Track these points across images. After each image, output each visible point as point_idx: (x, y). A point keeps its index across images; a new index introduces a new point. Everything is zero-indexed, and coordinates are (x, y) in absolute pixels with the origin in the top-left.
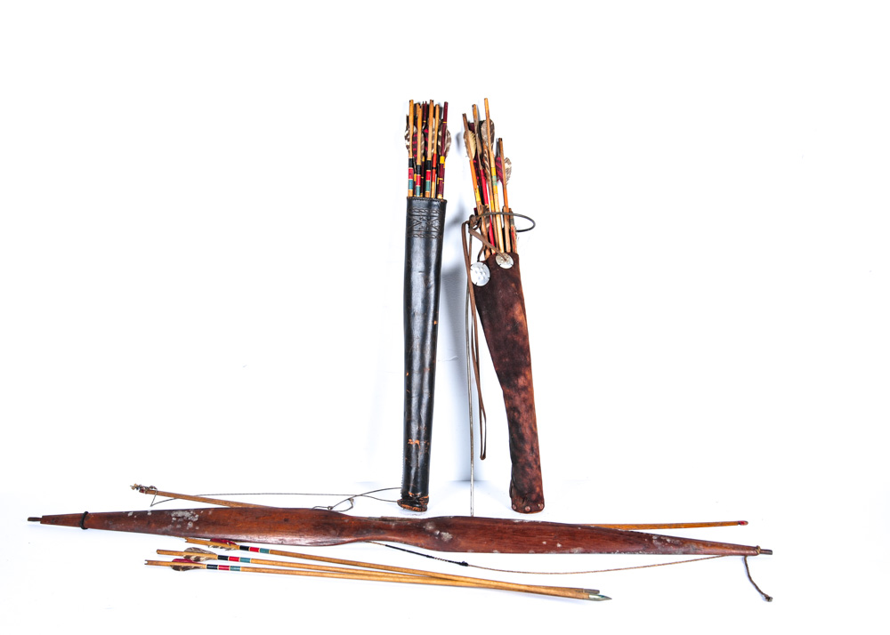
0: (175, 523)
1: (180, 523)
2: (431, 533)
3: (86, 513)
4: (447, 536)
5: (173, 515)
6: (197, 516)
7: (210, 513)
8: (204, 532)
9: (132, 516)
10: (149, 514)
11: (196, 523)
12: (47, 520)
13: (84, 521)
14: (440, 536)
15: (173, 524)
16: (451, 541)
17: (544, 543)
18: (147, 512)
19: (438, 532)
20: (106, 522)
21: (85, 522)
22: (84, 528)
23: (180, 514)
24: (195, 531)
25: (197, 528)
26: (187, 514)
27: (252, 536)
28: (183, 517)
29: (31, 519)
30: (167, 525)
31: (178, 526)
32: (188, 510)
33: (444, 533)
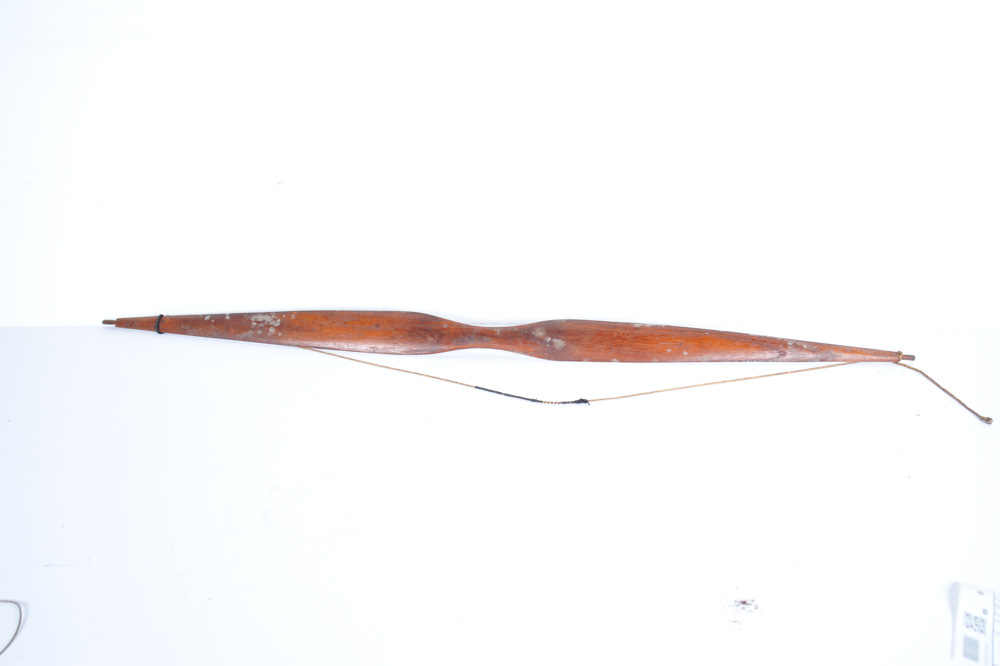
0: (256, 328)
1: (261, 328)
2: (542, 340)
3: (161, 316)
4: (559, 343)
5: (252, 319)
6: (279, 320)
7: (293, 317)
8: (287, 338)
9: (209, 321)
10: (228, 318)
11: (278, 329)
12: (122, 323)
13: (159, 324)
14: (551, 343)
15: (253, 329)
16: (564, 349)
17: (669, 350)
18: (224, 315)
19: (549, 339)
20: (182, 326)
21: (161, 326)
22: (160, 332)
23: (260, 318)
24: (278, 337)
25: (280, 334)
26: (268, 318)
27: (341, 344)
28: (264, 321)
29: (105, 322)
30: (247, 330)
31: (259, 332)
32: (269, 314)
33: (555, 340)
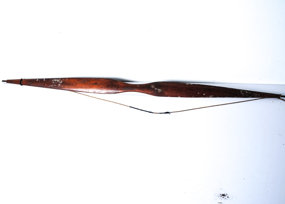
0: (54, 84)
1: (56, 84)
2: (153, 89)
3: (22, 79)
4: (160, 90)
5: (53, 81)
6: (62, 81)
7: (67, 80)
8: (64, 88)
9: (38, 81)
10: (44, 80)
11: (61, 84)
12: (9, 81)
13: (21, 82)
14: (157, 90)
15: (53, 84)
16: (161, 92)
17: (198, 93)
18: (43, 79)
19: (156, 89)
20: (29, 83)
21: (22, 83)
22: (21, 85)
23: (55, 80)
24: (62, 87)
25: (62, 86)
26: (58, 80)
28: (57, 81)
29: (3, 81)
30: (51, 85)
31: (55, 85)
32: (58, 79)
33: (158, 89)
